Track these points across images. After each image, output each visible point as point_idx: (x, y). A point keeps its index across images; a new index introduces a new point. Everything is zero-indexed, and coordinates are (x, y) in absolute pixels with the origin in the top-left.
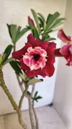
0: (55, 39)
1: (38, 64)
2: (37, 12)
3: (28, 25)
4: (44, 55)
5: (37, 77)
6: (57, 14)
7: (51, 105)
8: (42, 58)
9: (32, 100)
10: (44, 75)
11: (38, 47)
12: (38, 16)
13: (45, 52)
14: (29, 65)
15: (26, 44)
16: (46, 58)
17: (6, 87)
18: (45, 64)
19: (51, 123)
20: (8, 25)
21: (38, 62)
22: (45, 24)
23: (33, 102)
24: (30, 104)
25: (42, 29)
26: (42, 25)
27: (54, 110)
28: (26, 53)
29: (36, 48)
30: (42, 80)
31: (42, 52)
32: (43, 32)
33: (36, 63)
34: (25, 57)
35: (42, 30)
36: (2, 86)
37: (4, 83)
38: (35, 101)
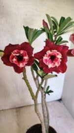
0: (67, 42)
1: (54, 63)
2: (51, 16)
3: (43, 28)
4: (59, 56)
5: (52, 73)
6: (69, 19)
7: (60, 100)
8: (58, 58)
9: (44, 93)
10: (58, 72)
11: (55, 51)
12: (52, 19)
13: (60, 54)
14: (47, 64)
15: (44, 47)
16: (61, 59)
17: (27, 80)
18: (60, 63)
19: (60, 117)
20: (24, 27)
21: (54, 62)
22: (58, 27)
23: (45, 95)
24: (42, 97)
25: (55, 30)
26: (55, 27)
27: (64, 106)
28: (45, 55)
29: (53, 51)
30: (56, 76)
31: (58, 54)
32: (56, 34)
33: (53, 62)
34: (45, 58)
35: (55, 32)
36: (25, 80)
37: (26, 77)
38: (47, 95)
